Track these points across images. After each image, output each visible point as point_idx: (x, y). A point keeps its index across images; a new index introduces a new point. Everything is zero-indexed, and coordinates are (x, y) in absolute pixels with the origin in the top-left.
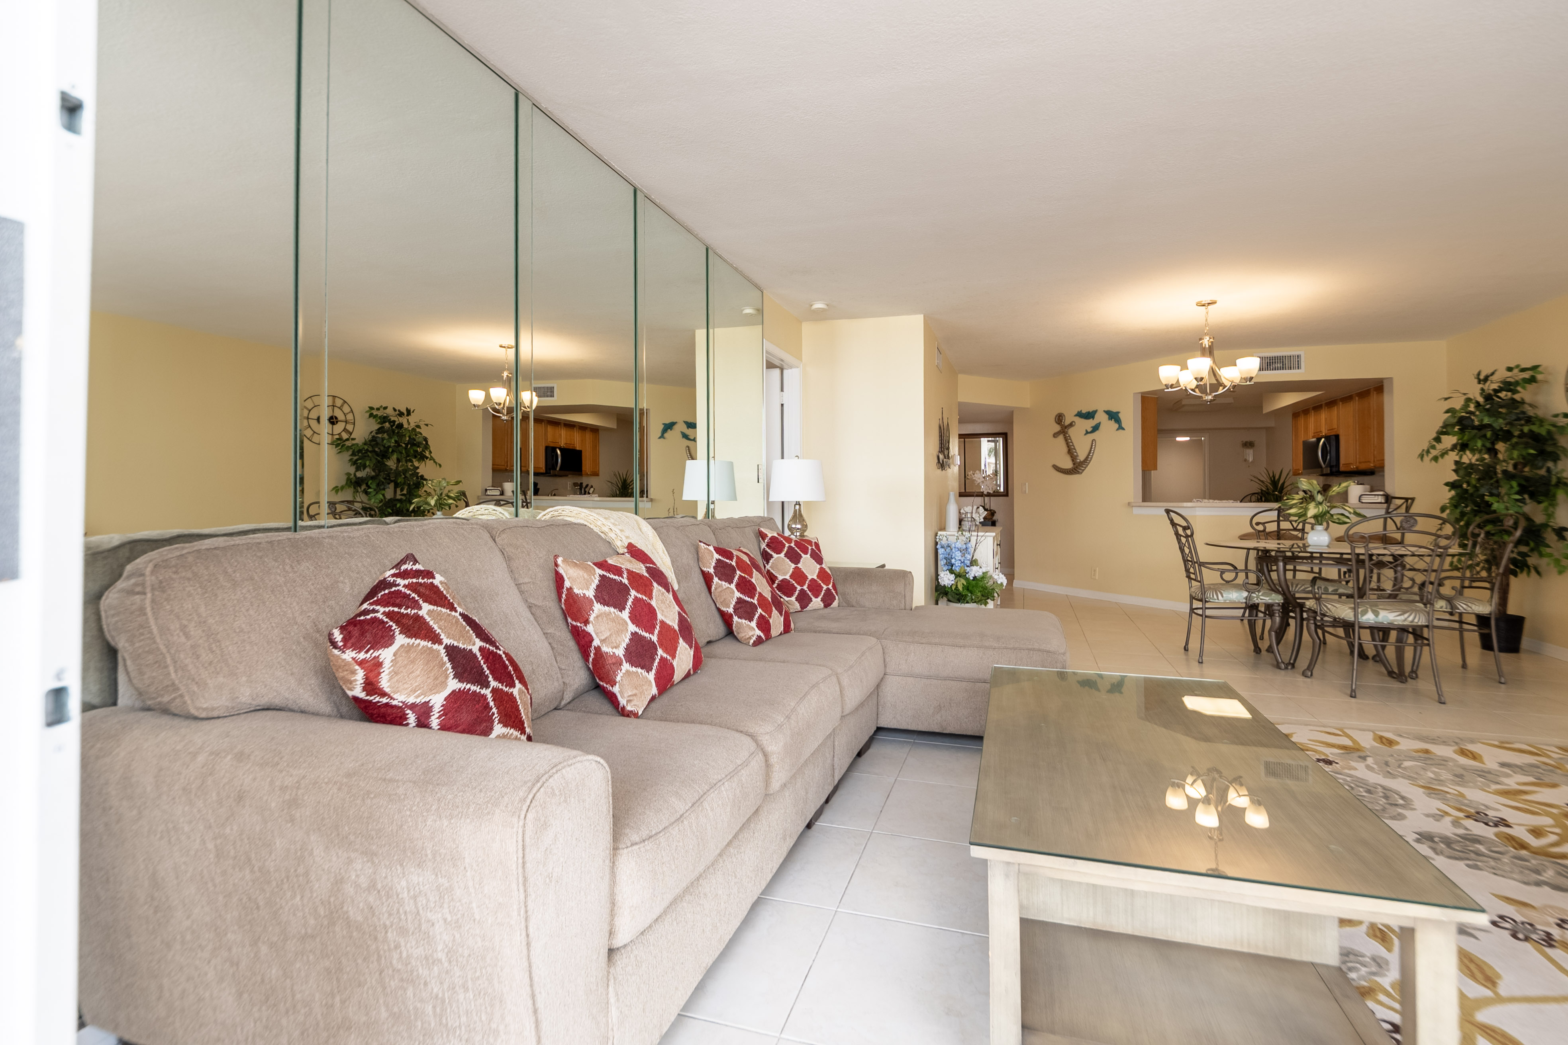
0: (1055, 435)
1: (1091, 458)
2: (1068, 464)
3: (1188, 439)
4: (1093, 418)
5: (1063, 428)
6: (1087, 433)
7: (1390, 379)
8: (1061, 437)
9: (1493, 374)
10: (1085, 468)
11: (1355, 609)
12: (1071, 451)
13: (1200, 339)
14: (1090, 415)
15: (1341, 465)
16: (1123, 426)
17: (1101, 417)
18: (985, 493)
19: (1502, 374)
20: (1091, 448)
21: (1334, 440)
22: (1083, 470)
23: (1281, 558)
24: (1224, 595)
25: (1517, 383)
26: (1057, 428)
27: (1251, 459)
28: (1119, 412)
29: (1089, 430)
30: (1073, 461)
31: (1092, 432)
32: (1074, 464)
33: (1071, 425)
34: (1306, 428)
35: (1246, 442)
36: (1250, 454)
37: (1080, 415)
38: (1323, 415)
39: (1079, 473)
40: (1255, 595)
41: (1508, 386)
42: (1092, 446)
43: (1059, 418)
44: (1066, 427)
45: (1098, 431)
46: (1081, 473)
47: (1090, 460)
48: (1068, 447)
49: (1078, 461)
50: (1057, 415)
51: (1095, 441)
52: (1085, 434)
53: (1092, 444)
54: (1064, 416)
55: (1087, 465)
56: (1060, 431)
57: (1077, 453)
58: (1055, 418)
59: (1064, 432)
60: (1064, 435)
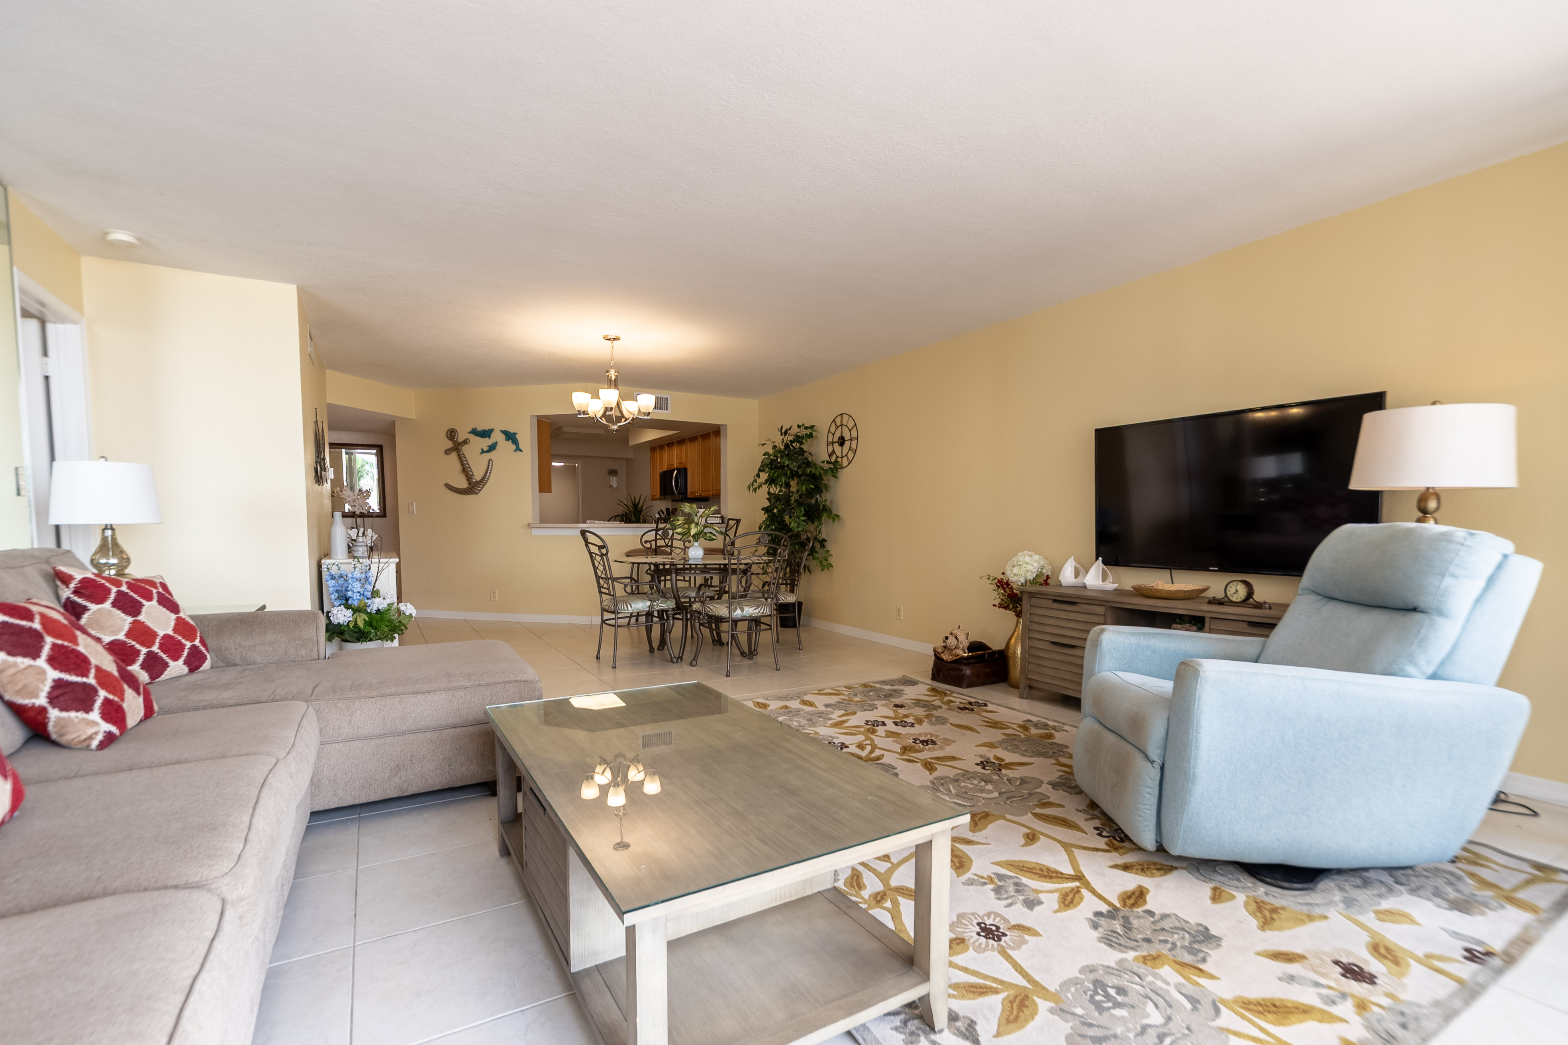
0: (447, 452)
1: (488, 478)
2: (463, 484)
3: (562, 464)
4: (489, 436)
5: (456, 446)
6: (483, 452)
7: (726, 426)
8: (454, 455)
9: (790, 429)
10: (482, 488)
11: (729, 607)
12: (466, 471)
13: (607, 371)
14: (486, 434)
15: (688, 493)
16: (520, 447)
17: (497, 437)
18: (358, 513)
19: (795, 430)
20: (488, 468)
21: (683, 472)
22: (480, 491)
23: (674, 571)
24: (633, 606)
25: (803, 437)
26: (449, 444)
27: (615, 486)
28: (516, 434)
29: (486, 449)
30: (468, 480)
31: (488, 451)
32: (470, 484)
33: (465, 442)
34: (662, 461)
35: (612, 470)
36: (614, 482)
37: (474, 432)
38: (675, 451)
39: (475, 493)
40: (655, 604)
41: (798, 439)
42: (489, 466)
43: (452, 434)
44: (459, 444)
45: (494, 451)
46: (478, 493)
47: (487, 481)
48: (462, 465)
49: (474, 480)
50: (449, 430)
51: (492, 461)
52: (481, 453)
53: (489, 463)
54: (457, 432)
55: (484, 486)
56: (453, 448)
57: (472, 472)
58: (447, 434)
59: (457, 449)
60: (458, 452)
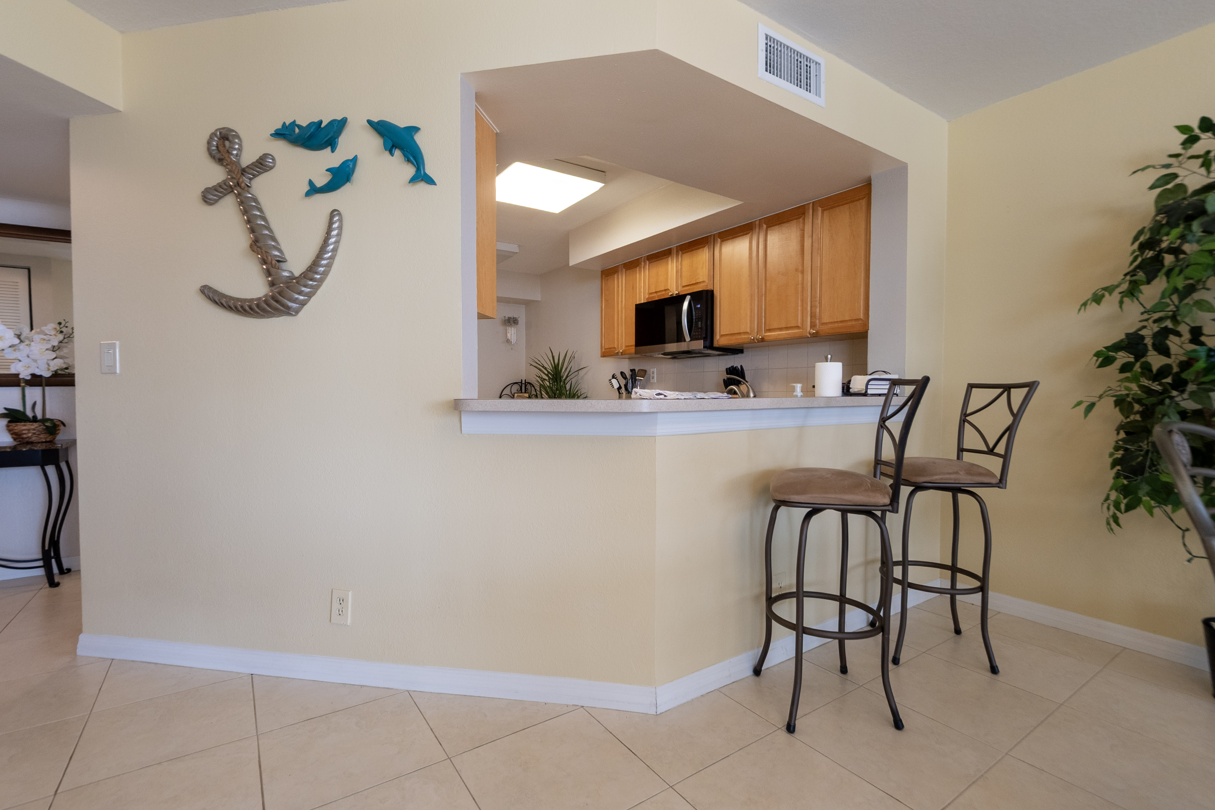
1: (329, 266)
2: (254, 287)
6: (313, 190)
8: (229, 204)
10: (310, 296)
15: (717, 337)
16: (430, 169)
17: (359, 142)
21: (707, 298)
22: (303, 304)
26: (216, 175)
27: (514, 340)
28: (416, 129)
30: (268, 273)
31: (331, 187)
32: (272, 284)
35: (509, 319)
36: (513, 335)
38: (674, 264)
39: (287, 311)
44: (244, 171)
45: (348, 185)
46: (297, 312)
47: (325, 274)
48: (252, 230)
49: (286, 274)
50: (214, 134)
51: (339, 214)
52: (308, 194)
53: (331, 223)
54: (238, 137)
55: (316, 288)
56: (225, 182)
57: (280, 251)
58: (209, 143)
59: (238, 184)
60: (239, 195)
